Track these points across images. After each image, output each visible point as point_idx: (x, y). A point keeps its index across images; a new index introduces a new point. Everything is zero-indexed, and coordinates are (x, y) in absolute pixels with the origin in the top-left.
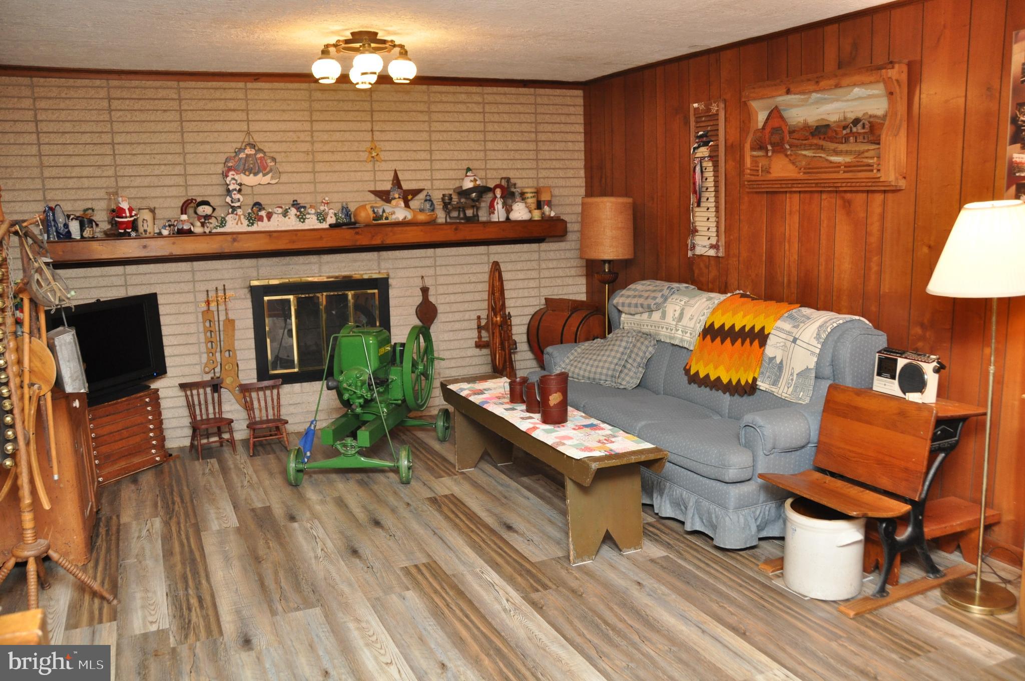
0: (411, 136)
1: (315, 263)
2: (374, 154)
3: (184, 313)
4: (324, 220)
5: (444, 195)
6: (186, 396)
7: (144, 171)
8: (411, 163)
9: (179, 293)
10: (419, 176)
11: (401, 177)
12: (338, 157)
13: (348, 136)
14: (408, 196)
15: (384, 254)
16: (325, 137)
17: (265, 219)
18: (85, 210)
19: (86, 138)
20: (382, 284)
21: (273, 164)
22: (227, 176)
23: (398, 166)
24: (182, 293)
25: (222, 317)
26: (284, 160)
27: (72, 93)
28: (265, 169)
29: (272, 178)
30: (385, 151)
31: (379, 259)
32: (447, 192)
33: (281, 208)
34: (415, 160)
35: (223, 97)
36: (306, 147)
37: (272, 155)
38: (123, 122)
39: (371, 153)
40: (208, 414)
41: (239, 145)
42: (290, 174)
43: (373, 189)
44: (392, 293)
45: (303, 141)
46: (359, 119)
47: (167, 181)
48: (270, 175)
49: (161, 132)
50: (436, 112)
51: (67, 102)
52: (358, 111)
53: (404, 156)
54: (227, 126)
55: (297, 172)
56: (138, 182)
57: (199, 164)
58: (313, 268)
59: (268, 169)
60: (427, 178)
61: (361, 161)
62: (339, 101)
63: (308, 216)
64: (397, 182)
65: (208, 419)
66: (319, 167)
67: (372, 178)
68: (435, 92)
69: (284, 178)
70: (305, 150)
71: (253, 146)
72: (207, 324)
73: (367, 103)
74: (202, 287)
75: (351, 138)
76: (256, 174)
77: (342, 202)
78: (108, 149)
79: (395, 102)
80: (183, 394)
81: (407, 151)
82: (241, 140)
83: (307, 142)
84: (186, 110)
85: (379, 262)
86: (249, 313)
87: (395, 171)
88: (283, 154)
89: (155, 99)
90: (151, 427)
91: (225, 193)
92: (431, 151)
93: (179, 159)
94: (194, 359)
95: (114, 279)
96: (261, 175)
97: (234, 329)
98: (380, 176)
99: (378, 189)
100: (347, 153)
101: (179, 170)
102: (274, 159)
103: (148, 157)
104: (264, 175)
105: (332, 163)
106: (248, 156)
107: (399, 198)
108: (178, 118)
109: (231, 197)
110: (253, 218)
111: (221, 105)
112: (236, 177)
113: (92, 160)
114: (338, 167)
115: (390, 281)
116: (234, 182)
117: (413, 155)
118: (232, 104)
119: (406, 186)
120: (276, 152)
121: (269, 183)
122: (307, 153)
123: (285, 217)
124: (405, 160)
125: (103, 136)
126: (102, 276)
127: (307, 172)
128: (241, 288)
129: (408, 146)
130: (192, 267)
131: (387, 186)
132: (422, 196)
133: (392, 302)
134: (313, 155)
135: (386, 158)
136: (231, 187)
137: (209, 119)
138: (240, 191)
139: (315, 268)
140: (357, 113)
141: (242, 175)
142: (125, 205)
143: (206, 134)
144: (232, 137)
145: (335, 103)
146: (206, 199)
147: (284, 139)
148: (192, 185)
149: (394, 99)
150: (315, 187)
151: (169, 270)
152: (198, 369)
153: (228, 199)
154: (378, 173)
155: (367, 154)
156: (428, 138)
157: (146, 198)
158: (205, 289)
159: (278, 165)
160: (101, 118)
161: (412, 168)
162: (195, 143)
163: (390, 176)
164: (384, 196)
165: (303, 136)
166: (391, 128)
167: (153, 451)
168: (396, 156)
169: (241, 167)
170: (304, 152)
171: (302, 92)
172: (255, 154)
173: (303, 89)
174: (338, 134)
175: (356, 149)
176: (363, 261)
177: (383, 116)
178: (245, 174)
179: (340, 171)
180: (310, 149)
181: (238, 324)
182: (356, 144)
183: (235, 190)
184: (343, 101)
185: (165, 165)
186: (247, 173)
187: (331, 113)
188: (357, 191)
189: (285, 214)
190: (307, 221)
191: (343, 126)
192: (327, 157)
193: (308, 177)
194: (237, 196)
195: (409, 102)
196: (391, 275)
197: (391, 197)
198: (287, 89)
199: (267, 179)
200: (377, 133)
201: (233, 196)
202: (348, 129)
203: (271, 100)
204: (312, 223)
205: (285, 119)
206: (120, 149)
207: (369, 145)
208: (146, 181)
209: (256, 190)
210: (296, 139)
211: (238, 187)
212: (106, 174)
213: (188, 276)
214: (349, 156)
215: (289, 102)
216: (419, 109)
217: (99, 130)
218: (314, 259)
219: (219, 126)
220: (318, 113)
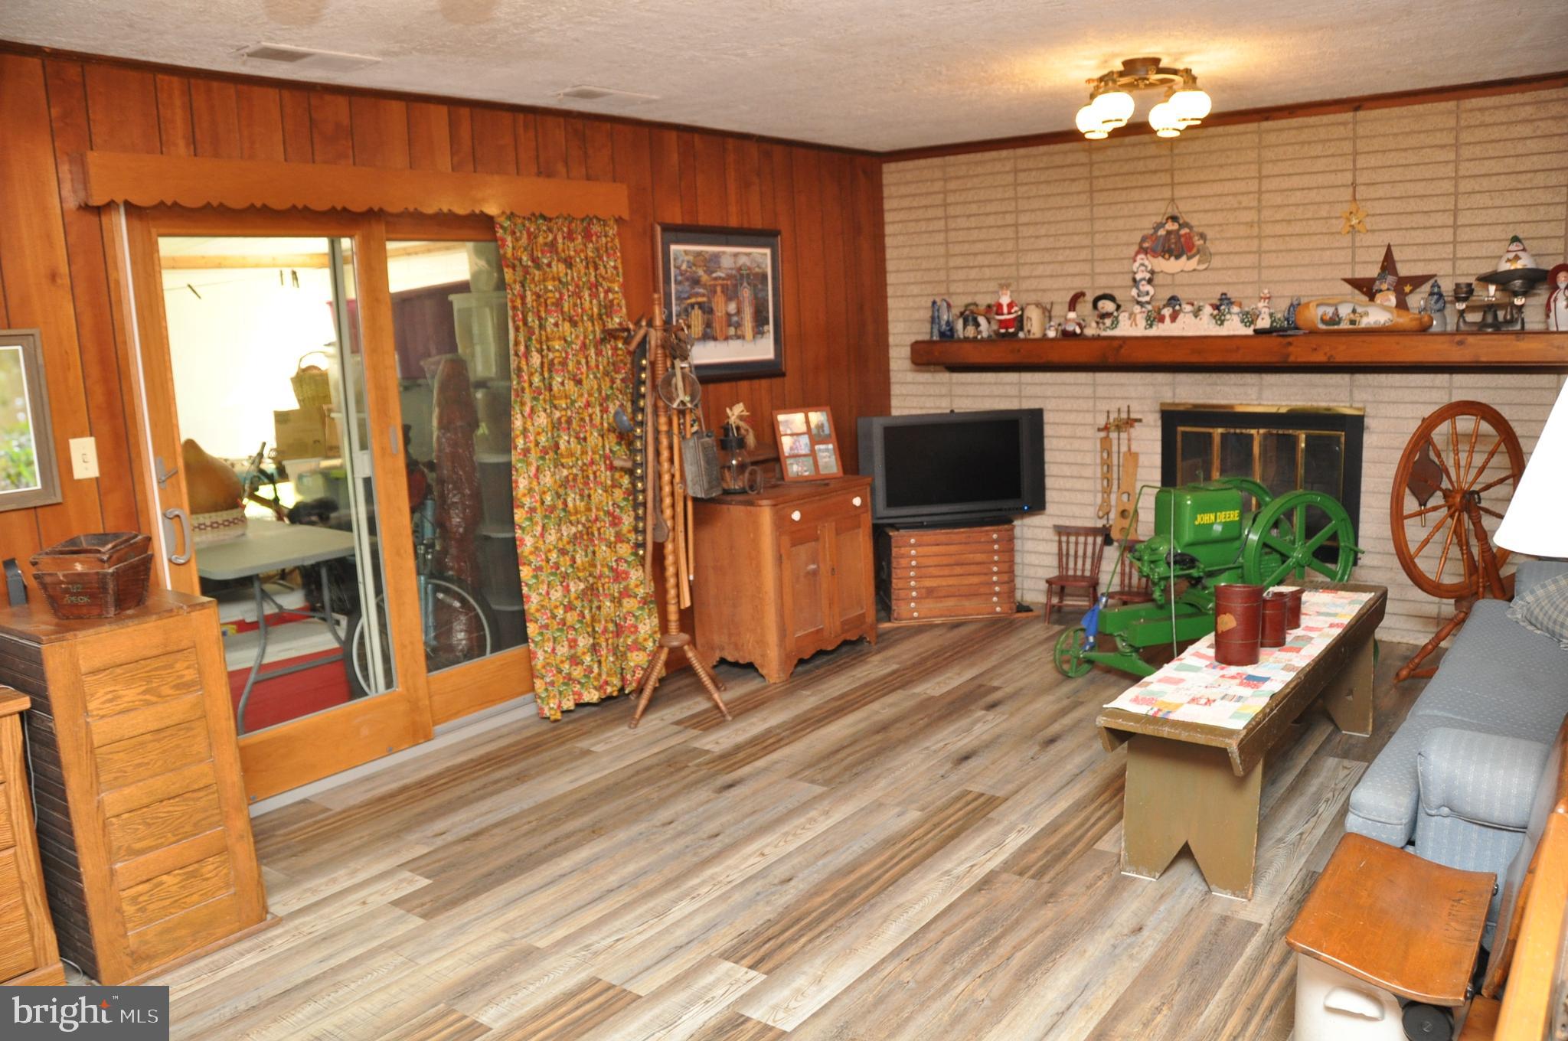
0: (1419, 188)
1: (1253, 385)
2: (1354, 221)
3: (1080, 438)
4: (1252, 322)
5: (1458, 285)
6: (1060, 542)
7: (1047, 257)
8: (1418, 232)
9: (1077, 411)
10: (1430, 253)
11: (1397, 255)
12: (1297, 228)
13: (1313, 195)
14: (1404, 286)
15: (1361, 378)
16: (1278, 199)
17: (1168, 319)
18: (967, 306)
19: (990, 220)
20: (1354, 426)
21: (1201, 242)
22: (1135, 261)
23: (1394, 238)
24: (1080, 411)
25: (1124, 449)
26: (1218, 236)
27: (980, 170)
28: (1190, 250)
29: (1199, 262)
30: (1373, 215)
31: (1351, 385)
32: (1463, 280)
33: (1193, 305)
34: (1425, 228)
35: (1142, 155)
36: (1250, 216)
37: (1201, 230)
38: (1029, 198)
39: (1349, 220)
40: (1083, 570)
41: (1159, 219)
42: (1225, 257)
43: (1349, 276)
44: (1368, 440)
45: (1245, 208)
46: (1333, 168)
47: (1071, 269)
48: (1197, 258)
49: (1067, 207)
50: (1469, 144)
51: (975, 180)
52: (1333, 155)
53: (1406, 221)
54: (1146, 194)
55: (1236, 253)
56: (1040, 270)
57: (1109, 245)
58: (1250, 392)
59: (1195, 250)
60: (1444, 256)
61: (1333, 233)
62: (1303, 143)
63: (1228, 317)
64: (1388, 264)
65: (1083, 577)
66: (1268, 244)
67: (1349, 259)
68: (1471, 110)
69: (1216, 262)
70: (1249, 220)
71: (1174, 219)
72: (1105, 455)
73: (1347, 142)
74: (1103, 406)
75: (1319, 199)
76: (1177, 257)
77: (1292, 297)
78: (1010, 232)
79: (1395, 135)
80: (1057, 538)
81: (1411, 213)
82: (1163, 211)
83: (1250, 208)
84: (1098, 177)
85: (1351, 391)
86: (1158, 447)
87: (1389, 247)
88: (1217, 228)
89: (1063, 167)
90: (995, 569)
91: (1131, 283)
92: (1455, 212)
93: (1086, 241)
94: (1088, 498)
95: (1008, 388)
96: (1184, 258)
97: (1136, 465)
98: (1362, 255)
99: (1357, 276)
100: (1311, 222)
101: (1085, 254)
102: (1202, 236)
103: (1052, 239)
104: (1189, 258)
105: (1287, 238)
106: (1169, 233)
107: (1388, 289)
108: (1087, 187)
109: (1138, 288)
110: (1155, 318)
111: (1140, 166)
112: (1146, 263)
113: (994, 246)
114: (1294, 244)
115: (1366, 420)
116: (1143, 268)
117: (1421, 220)
118: (1152, 165)
119: (1404, 271)
120: (1208, 226)
121: (1194, 270)
122: (1251, 224)
123: (1196, 317)
124: (1406, 229)
125: (1007, 216)
126: (996, 384)
127: (1250, 252)
128: (1151, 412)
129: (1413, 205)
130: (1094, 380)
131: (1373, 271)
132: (1426, 288)
133: (1367, 454)
134: (1259, 227)
135: (1375, 227)
136: (1138, 277)
137: (1125, 186)
138: (1150, 281)
139: (1253, 392)
140: (1330, 159)
141: (1160, 258)
142: (1005, 300)
143: (1119, 206)
144: (1152, 207)
145: (1297, 147)
146: (1108, 291)
147: (1219, 207)
148: (1100, 274)
149: (1395, 131)
150: (1260, 274)
151: (1068, 381)
152: (1091, 512)
153: (1134, 292)
154: (1359, 252)
155: (1343, 221)
156: (1452, 190)
157: (1049, 290)
158: (1107, 408)
159: (1208, 244)
160: (1007, 195)
161: (1418, 241)
162: (1107, 218)
163: (1380, 254)
164: (1366, 288)
165: (1246, 201)
166: (1386, 178)
167: (995, 599)
168: (1391, 222)
169: (1159, 249)
170: (1247, 223)
171: (1249, 136)
172: (1179, 230)
173: (1251, 132)
174: (1298, 193)
175: (1325, 215)
176: (1326, 386)
177: (1373, 161)
178: (1163, 257)
179: (1299, 250)
180: (1256, 219)
181: (1142, 459)
182: (1327, 207)
183: (1144, 279)
184: (1309, 143)
185: (1070, 248)
186: (1167, 256)
187: (1289, 163)
188: (1323, 280)
189: (1197, 313)
190: (1226, 323)
191: (1306, 181)
192: (1279, 229)
193: (1251, 260)
194: (1145, 287)
195: (1420, 132)
196: (1370, 411)
197: (1375, 288)
198: (1228, 135)
199: (1193, 263)
200: (1363, 187)
201: (1141, 288)
202: (1315, 185)
203: (1204, 152)
204: (1234, 327)
205: (1223, 177)
206: (1025, 231)
207: (1347, 207)
208: (1049, 270)
209: (1179, 279)
210: (1236, 206)
211: (1148, 276)
212: (1008, 261)
213: (1089, 391)
214: (1315, 226)
215: (1229, 153)
216: (1437, 142)
217: (1004, 209)
218: (1251, 378)
219: (1135, 195)
220: (1270, 165)
